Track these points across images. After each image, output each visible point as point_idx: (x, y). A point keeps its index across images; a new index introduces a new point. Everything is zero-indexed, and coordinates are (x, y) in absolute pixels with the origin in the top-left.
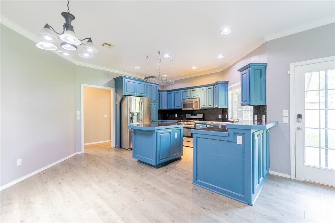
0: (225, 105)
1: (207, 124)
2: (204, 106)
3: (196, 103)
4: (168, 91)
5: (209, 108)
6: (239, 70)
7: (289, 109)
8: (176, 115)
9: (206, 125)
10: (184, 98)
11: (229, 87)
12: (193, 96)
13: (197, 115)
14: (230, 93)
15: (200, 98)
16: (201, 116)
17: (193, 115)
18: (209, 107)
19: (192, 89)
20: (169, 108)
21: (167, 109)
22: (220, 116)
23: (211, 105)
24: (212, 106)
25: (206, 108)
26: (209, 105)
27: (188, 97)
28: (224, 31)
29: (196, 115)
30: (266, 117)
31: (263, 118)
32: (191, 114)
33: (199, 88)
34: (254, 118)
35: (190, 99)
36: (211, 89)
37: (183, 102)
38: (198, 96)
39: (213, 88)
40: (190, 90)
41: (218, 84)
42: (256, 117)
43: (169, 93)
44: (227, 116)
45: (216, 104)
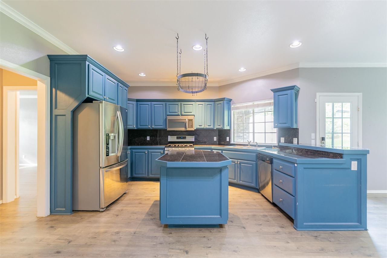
0: (228, 126)
2: (201, 126)
3: (190, 122)
4: (138, 101)
5: (207, 128)
6: (272, 90)
8: (148, 138)
10: (168, 113)
11: (232, 106)
12: (185, 112)
13: (186, 137)
14: (232, 112)
15: (194, 115)
16: (191, 139)
17: (180, 138)
18: (208, 127)
19: (183, 103)
20: (139, 127)
21: (136, 129)
22: (215, 139)
23: (210, 126)
24: (212, 127)
25: (204, 128)
26: (208, 126)
27: (177, 112)
28: (293, 45)
29: (185, 138)
30: (298, 139)
31: (295, 140)
32: (176, 136)
33: (194, 103)
34: (279, 141)
35: (179, 115)
36: (210, 105)
37: (168, 120)
38: (191, 112)
39: (213, 105)
40: (180, 103)
41: (224, 101)
42: (282, 140)
43: (140, 105)
44: (230, 139)
45: (219, 125)
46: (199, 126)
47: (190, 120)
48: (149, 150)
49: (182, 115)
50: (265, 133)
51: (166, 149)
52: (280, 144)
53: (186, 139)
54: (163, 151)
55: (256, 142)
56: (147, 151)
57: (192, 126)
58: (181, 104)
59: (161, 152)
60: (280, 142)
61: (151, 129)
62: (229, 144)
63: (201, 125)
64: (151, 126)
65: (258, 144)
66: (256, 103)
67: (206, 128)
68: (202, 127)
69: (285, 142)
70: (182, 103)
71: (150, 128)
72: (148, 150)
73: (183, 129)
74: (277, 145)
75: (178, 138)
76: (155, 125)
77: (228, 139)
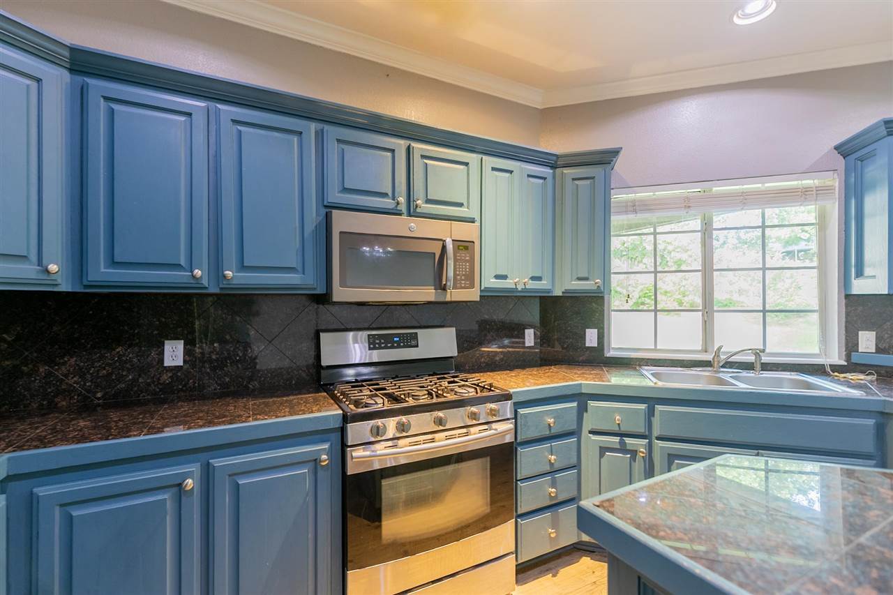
1: (582, 399)
2: (506, 277)
3: (462, 254)
4: (85, 63)
8: (174, 353)
9: (575, 404)
10: (337, 196)
11: (618, 197)
12: (428, 201)
13: (415, 336)
15: (478, 222)
18: (533, 285)
20: (102, 273)
22: (530, 338)
23: (540, 279)
24: (544, 285)
25: (516, 290)
26: (533, 278)
27: (385, 195)
29: (411, 341)
32: (368, 333)
33: (474, 155)
34: (851, 345)
35: (400, 215)
36: (540, 181)
37: (341, 233)
38: (461, 205)
39: (550, 180)
40: (400, 144)
42: (867, 341)
43: (106, 99)
44: (601, 337)
45: (580, 275)
46: (497, 277)
47: (458, 245)
48: (217, 463)
49: (412, 212)
50: (763, 311)
51: (357, 431)
52: (855, 358)
53: (417, 346)
54: (326, 446)
56: (195, 468)
57: (469, 280)
58: (409, 148)
59: (316, 461)
60: (859, 351)
61: (214, 290)
62: (598, 360)
63: (504, 273)
64: (217, 267)
66: (718, 189)
67: (522, 291)
68: (508, 284)
69: (879, 350)
70: (416, 146)
71: (205, 282)
72: (203, 456)
73: (427, 294)
74: (846, 363)
75: (374, 343)
76: (243, 267)
77: (591, 337)
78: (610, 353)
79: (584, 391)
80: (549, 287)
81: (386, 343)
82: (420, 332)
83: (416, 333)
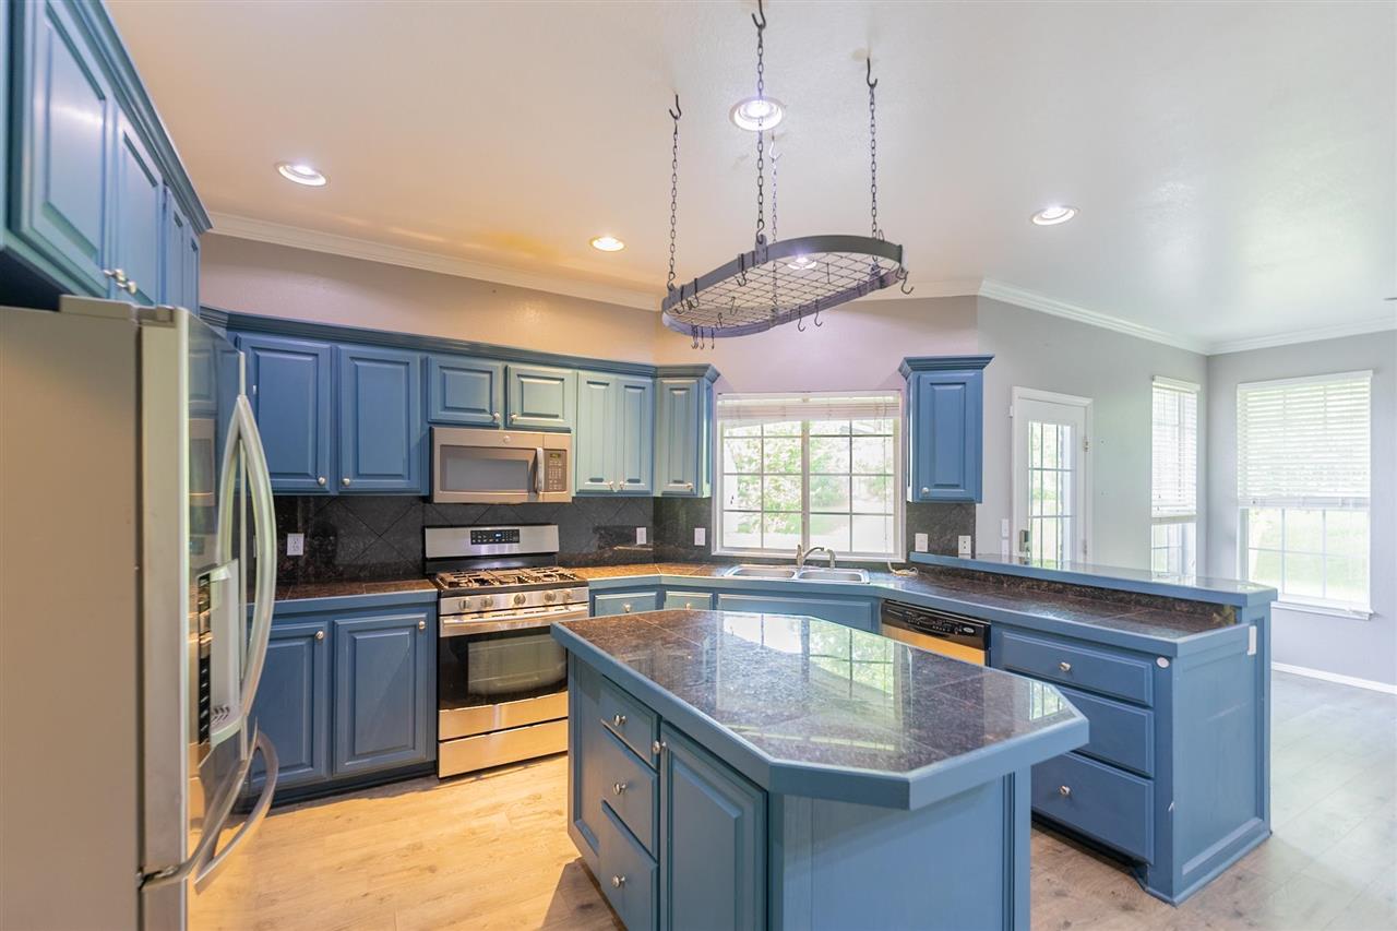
1: (661, 589)
2: (601, 480)
3: (554, 462)
4: (237, 324)
5: (627, 492)
7: (1010, 515)
8: (297, 545)
9: (654, 594)
10: (440, 413)
11: (721, 403)
12: (524, 415)
13: (517, 533)
15: (570, 431)
17: (490, 538)
18: (629, 487)
19: (515, 367)
22: (642, 536)
23: (638, 481)
24: (643, 486)
25: (611, 492)
26: (630, 481)
27: (483, 411)
29: (512, 537)
30: (973, 540)
31: (964, 544)
32: (470, 529)
33: (569, 371)
34: (910, 546)
35: (497, 427)
36: (639, 391)
37: (442, 446)
38: (557, 416)
39: (649, 390)
40: (499, 366)
41: (701, 379)
42: (922, 541)
43: (253, 348)
44: (708, 537)
45: (677, 478)
46: (592, 480)
47: (550, 453)
48: (340, 622)
49: (509, 426)
50: (851, 514)
51: (447, 605)
52: (913, 558)
53: (518, 542)
54: (424, 616)
55: (829, 551)
56: (324, 624)
57: (562, 484)
58: (506, 369)
59: (416, 627)
60: (914, 551)
61: (333, 493)
62: (705, 558)
63: (599, 476)
64: (337, 477)
65: (838, 558)
66: (815, 399)
67: (619, 492)
68: (604, 486)
69: (931, 551)
70: (512, 366)
71: (327, 487)
72: (331, 617)
73: (519, 496)
74: (904, 561)
75: (477, 539)
76: (358, 475)
77: (700, 537)
78: (717, 551)
79: (663, 583)
80: (648, 488)
81: (488, 538)
82: (522, 530)
83: (518, 531)
